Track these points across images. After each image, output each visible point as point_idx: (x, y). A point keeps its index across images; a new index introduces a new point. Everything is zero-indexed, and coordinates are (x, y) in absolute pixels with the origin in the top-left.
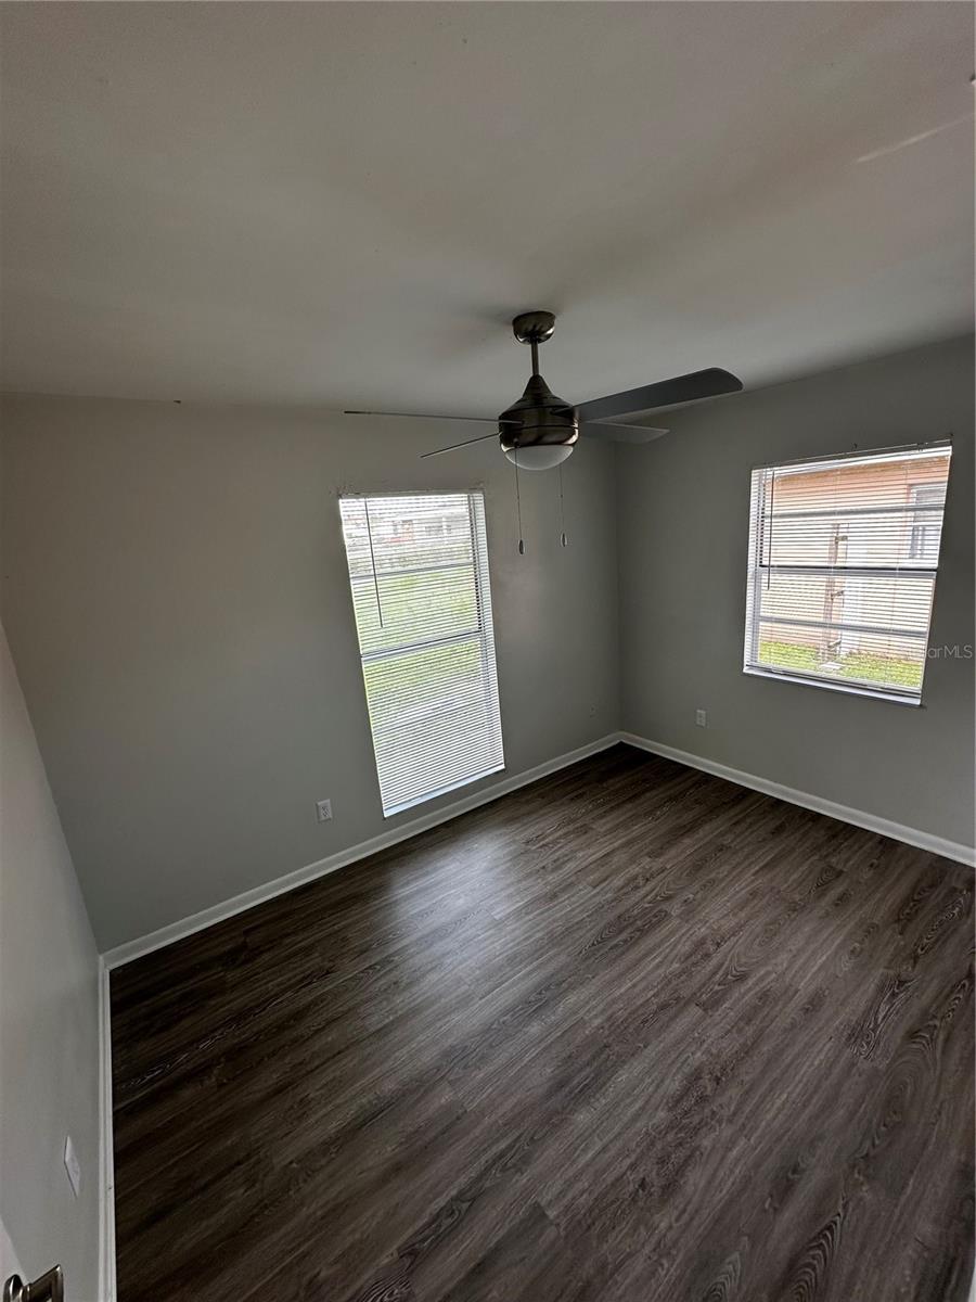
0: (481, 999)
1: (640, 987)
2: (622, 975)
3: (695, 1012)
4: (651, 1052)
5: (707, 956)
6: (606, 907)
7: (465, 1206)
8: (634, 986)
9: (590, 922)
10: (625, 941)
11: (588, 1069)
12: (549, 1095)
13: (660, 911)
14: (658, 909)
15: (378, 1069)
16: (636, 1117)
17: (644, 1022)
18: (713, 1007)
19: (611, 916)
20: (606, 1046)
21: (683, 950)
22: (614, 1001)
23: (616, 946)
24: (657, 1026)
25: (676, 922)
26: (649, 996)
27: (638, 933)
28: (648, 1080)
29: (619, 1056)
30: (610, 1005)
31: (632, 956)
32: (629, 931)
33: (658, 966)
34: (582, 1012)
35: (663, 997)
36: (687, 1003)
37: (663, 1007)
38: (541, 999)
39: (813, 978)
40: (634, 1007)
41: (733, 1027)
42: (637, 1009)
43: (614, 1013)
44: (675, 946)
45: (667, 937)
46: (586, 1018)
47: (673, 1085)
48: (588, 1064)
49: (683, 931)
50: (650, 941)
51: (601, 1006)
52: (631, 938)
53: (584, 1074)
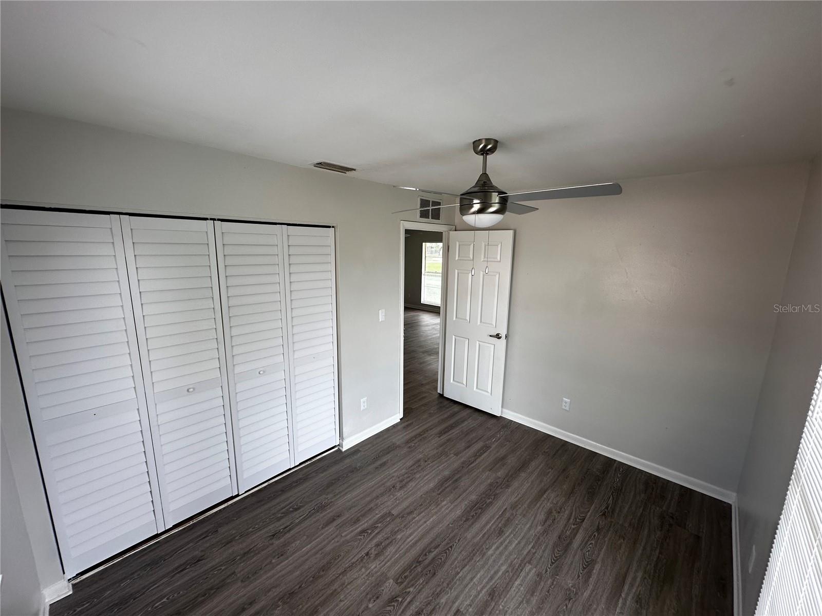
0: (506, 509)
1: (422, 521)
2: (432, 528)
3: (395, 512)
4: (419, 494)
5: (377, 545)
6: (445, 585)
7: (478, 454)
8: (425, 522)
9: (456, 568)
10: (430, 552)
11: (446, 486)
12: (460, 478)
13: (402, 583)
14: (403, 586)
15: (533, 478)
16: (426, 475)
17: (421, 505)
18: (386, 515)
19: (440, 574)
20: (440, 494)
21: (392, 548)
22: (436, 513)
23: (436, 547)
24: (415, 504)
25: (392, 573)
26: (417, 518)
27: (420, 559)
28: (422, 485)
29: (434, 492)
30: (439, 511)
31: (426, 541)
32: (427, 562)
33: (410, 535)
34: (452, 507)
35: (410, 517)
36: (398, 516)
37: (411, 512)
38: (474, 510)
39: (323, 534)
40: (426, 511)
41: (379, 506)
42: (424, 510)
43: (436, 507)
44: (396, 551)
45: (400, 558)
46: (450, 504)
47: (412, 484)
48: (446, 488)
49: (389, 563)
50: (414, 552)
51: (443, 509)
52: (426, 555)
53: (448, 484)
